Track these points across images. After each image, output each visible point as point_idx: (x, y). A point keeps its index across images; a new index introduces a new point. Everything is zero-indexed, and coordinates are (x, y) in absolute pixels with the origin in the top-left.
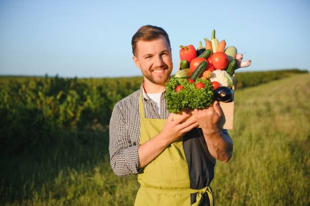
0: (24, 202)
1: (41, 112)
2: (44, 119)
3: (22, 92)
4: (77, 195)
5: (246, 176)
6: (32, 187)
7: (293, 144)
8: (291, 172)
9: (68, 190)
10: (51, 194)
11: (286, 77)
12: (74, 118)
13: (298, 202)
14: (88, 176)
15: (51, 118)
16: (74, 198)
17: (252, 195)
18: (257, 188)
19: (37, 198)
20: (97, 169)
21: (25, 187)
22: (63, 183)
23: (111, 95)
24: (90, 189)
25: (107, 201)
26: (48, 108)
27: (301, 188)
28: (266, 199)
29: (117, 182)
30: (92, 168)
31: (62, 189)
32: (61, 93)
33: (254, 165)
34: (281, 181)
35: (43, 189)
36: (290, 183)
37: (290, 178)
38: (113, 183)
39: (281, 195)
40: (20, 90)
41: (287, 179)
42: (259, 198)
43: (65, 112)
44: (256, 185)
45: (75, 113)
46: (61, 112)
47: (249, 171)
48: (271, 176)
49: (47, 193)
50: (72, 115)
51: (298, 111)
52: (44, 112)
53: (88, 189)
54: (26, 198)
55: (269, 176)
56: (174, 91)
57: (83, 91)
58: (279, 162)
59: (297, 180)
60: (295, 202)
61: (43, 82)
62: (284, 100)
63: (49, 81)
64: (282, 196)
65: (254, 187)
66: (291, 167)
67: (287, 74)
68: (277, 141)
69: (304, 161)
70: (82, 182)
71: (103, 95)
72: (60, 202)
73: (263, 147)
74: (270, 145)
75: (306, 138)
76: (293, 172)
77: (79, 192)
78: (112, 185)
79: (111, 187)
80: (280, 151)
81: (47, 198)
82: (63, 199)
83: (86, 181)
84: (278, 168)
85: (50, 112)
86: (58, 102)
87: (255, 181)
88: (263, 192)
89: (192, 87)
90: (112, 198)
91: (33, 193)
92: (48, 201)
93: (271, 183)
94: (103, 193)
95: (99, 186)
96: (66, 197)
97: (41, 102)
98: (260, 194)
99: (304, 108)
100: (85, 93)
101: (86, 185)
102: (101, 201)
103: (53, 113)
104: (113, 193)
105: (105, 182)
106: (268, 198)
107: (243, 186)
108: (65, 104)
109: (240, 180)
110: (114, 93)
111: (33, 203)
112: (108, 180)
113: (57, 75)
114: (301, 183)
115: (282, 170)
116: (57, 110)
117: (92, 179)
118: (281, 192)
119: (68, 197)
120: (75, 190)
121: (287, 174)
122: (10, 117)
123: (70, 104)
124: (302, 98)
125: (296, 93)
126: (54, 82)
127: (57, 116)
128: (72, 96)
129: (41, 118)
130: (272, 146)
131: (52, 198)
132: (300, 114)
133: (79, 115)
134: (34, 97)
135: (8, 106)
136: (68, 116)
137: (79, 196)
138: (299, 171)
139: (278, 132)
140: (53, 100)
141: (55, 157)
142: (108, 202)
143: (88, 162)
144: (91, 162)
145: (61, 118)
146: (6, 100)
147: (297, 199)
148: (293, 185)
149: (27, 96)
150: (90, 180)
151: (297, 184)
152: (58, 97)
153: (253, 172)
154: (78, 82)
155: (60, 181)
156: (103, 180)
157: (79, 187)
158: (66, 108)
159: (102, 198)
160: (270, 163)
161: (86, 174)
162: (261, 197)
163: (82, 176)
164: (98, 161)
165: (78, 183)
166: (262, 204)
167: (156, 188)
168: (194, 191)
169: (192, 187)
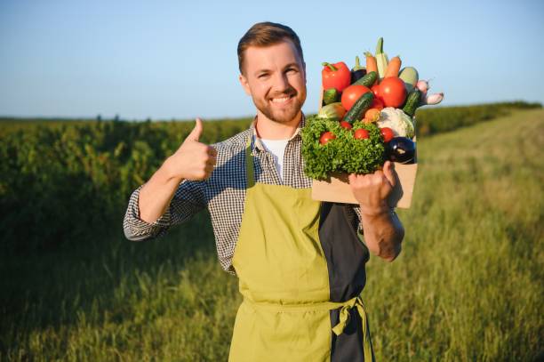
0: (63, 328)
1: (90, 179)
2: (94, 190)
3: (61, 145)
4: (151, 317)
5: (434, 282)
6: (76, 303)
7: (515, 227)
8: (510, 275)
9: (135, 307)
10: (106, 314)
11: (505, 115)
13: (521, 325)
14: (170, 284)
15: (107, 189)
16: (145, 322)
17: (444, 314)
18: (453, 301)
19: (84, 321)
20: (184, 274)
21: (64, 303)
22: (127, 296)
24: (173, 306)
25: (201, 326)
26: (102, 171)
27: (528, 302)
28: (468, 321)
29: (217, 293)
30: (175, 271)
31: (126, 307)
32: (121, 146)
33: (448, 264)
34: (493, 291)
35: (95, 307)
36: (509, 293)
37: (508, 286)
38: (211, 297)
39: (492, 314)
40: (57, 143)
41: (503, 286)
42: (455, 319)
44: (450, 298)
46: (123, 178)
47: (439, 274)
48: (477, 282)
49: (101, 312)
51: (525, 171)
52: (95, 179)
53: (169, 305)
54: (67, 322)
55: (473, 282)
56: (317, 141)
57: (160, 142)
58: (490, 259)
59: (520, 288)
60: (517, 325)
61: (93, 128)
62: (500, 153)
63: (102, 126)
64: (495, 315)
65: (448, 301)
66: (510, 266)
67: (506, 110)
68: (486, 223)
69: (533, 256)
70: (160, 295)
72: (123, 328)
73: (462, 233)
74: (475, 228)
75: (536, 218)
76: (514, 273)
77: (154, 312)
78: (209, 298)
79: (207, 303)
80: (493, 240)
81: (101, 321)
82: (127, 323)
83: (165, 293)
84: (488, 268)
85: (104, 178)
86: (116, 162)
87: (450, 290)
88: (463, 309)
89: (349, 135)
90: (208, 321)
91: (78, 313)
92: (102, 327)
93: (476, 292)
94: (194, 313)
95: (187, 302)
96: (132, 319)
98: (458, 311)
99: (534, 167)
100: (164, 146)
101: (165, 300)
102: (191, 325)
103: (109, 180)
104: (210, 313)
105: (198, 295)
106: (471, 318)
107: (429, 300)
108: (129, 165)
109: (424, 289)
111: (77, 330)
112: (202, 291)
113: (117, 117)
114: (527, 292)
115: (496, 272)
116: (116, 174)
117: (175, 289)
118: (494, 308)
119: (137, 320)
120: (147, 307)
121: (504, 280)
122: (38, 187)
124: (531, 150)
125: (521, 142)
126: (112, 128)
128: (141, 151)
129: (90, 189)
130: (478, 231)
131: (110, 322)
132: (527, 178)
134: (79, 153)
135: (34, 170)
137: (154, 317)
138: (524, 273)
139: (489, 209)
140: (111, 158)
141: (114, 254)
142: (203, 328)
143: (169, 261)
144: (174, 263)
145: (123, 188)
146: (31, 159)
147: (521, 319)
148: (514, 296)
149: (68, 151)
150: (173, 291)
151: (520, 293)
152: (117, 152)
153: (446, 275)
154: (152, 127)
155: (123, 294)
156: (194, 291)
157: (154, 303)
158: (131, 171)
159: (193, 321)
160: (475, 260)
161: (165, 281)
162: (460, 318)
163: (159, 284)
164: (185, 260)
165: (153, 295)
166: (462, 329)
167: (273, 302)
168: (335, 306)
169: (332, 299)
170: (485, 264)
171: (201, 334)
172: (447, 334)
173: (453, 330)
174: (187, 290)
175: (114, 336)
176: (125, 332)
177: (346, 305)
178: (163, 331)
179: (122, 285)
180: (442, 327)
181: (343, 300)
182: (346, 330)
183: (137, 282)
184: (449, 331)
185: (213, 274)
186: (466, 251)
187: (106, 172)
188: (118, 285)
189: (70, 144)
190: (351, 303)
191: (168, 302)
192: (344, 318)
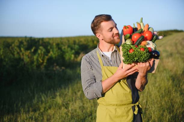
0: (15, 114)
1: (23, 60)
2: (24, 64)
3: (12, 48)
4: (46, 109)
5: (146, 96)
6: (19, 105)
7: (174, 76)
8: (172, 93)
9: (41, 106)
10: (31, 109)
11: (170, 34)
13: (176, 111)
14: (53, 98)
15: (29, 64)
16: (44, 111)
17: (149, 107)
18: (153, 103)
19: (22, 112)
20: (58, 94)
21: (15, 105)
22: (38, 102)
23: (65, 49)
24: (54, 105)
25: (64, 112)
26: (27, 57)
27: (179, 103)
28: (158, 109)
29: (69, 101)
30: (54, 93)
31: (37, 106)
32: (34, 48)
33: (151, 90)
34: (166, 99)
35: (26, 106)
36: (172, 100)
37: (172, 97)
38: (67, 102)
39: (166, 107)
40: (11, 47)
41: (170, 97)
42: (153, 109)
43: (37, 60)
44: (152, 101)
45: (43, 60)
46: (35, 60)
47: (148, 93)
48: (161, 96)
49: (29, 108)
51: (177, 55)
52: (25, 60)
53: (53, 106)
54: (16, 112)
55: (159, 96)
57: (47, 46)
58: (165, 87)
59: (176, 98)
60: (175, 111)
61: (24, 41)
62: (169, 49)
64: (167, 108)
65: (151, 103)
66: (172, 90)
68: (164, 74)
69: (181, 86)
70: (49, 101)
71: (60, 49)
72: (36, 114)
73: (156, 78)
74: (160, 77)
75: (181, 73)
76: (174, 93)
77: (47, 108)
78: (67, 103)
79: (66, 104)
80: (166, 81)
81: (29, 111)
82: (38, 112)
83: (51, 101)
84: (165, 91)
85: (28, 60)
87: (151, 99)
88: (156, 106)
90: (67, 111)
91: (21, 109)
92: (29, 113)
93: (161, 100)
94: (61, 108)
95: (59, 104)
96: (40, 110)
98: (154, 107)
99: (180, 54)
100: (49, 47)
101: (51, 103)
102: (61, 112)
103: (30, 61)
104: (67, 107)
105: (63, 102)
106: (159, 109)
107: (144, 102)
108: (37, 55)
109: (142, 98)
110: (66, 47)
111: (20, 114)
112: (64, 100)
114: (178, 99)
115: (167, 92)
116: (32, 58)
117: (55, 100)
118: (167, 105)
119: (41, 111)
120: (45, 106)
121: (170, 95)
122: (5, 63)
123: (40, 55)
124: (180, 48)
125: (176, 44)
126: (30, 41)
127: (32, 62)
128: (42, 50)
129: (23, 64)
130: (161, 78)
131: (32, 111)
132: (178, 58)
133: (45, 61)
134: (19, 51)
135: (3, 57)
136: (39, 62)
137: (47, 110)
138: (177, 93)
139: (165, 69)
140: (31, 53)
142: (65, 113)
143: (52, 90)
144: (54, 90)
145: (35, 63)
146: (1, 53)
147: (176, 109)
148: (174, 101)
150: (54, 100)
151: (176, 100)
152: (32, 50)
153: (150, 93)
154: (45, 41)
155: (36, 101)
156: (61, 100)
157: (48, 105)
158: (38, 57)
159: (61, 111)
160: (160, 88)
161: (51, 97)
162: (155, 108)
163: (49, 98)
164: (58, 89)
165: (47, 102)
166: (156, 113)
167: (114, 105)
169: (133, 103)
170: (163, 89)
171: (64, 116)
172: (151, 115)
173: (152, 113)
174: (59, 100)
175: (34, 117)
176: (37, 115)
177: (136, 104)
178: (51, 115)
179: (36, 98)
180: (149, 112)
183: (41, 97)
184: (151, 113)
185: (68, 94)
186: (157, 85)
187: (29, 57)
188: (34, 98)
189: (15, 48)
191: (52, 104)
192: (136, 109)
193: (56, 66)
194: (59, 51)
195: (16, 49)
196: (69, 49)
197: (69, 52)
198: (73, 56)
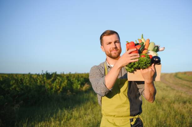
12: (59, 89)
15: (49, 89)
23: (73, 80)
26: (48, 85)
32: (52, 78)
43: (56, 86)
45: (60, 87)
50: (59, 88)
71: (69, 80)
97: (44, 83)
103: (50, 87)
108: (55, 83)
110: (74, 79)
123: (58, 83)
127: (52, 88)
128: (59, 79)
133: (62, 88)
136: (57, 89)
145: (54, 89)
149: (38, 79)
167: (111, 116)
168: (132, 117)
169: (131, 116)
177: (135, 117)
181: (134, 116)
182: (135, 123)
190: (137, 117)
192: (135, 120)
193: (69, 92)
194: (69, 82)
195: (39, 79)
196: (76, 81)
197: (77, 83)
198: (79, 86)
